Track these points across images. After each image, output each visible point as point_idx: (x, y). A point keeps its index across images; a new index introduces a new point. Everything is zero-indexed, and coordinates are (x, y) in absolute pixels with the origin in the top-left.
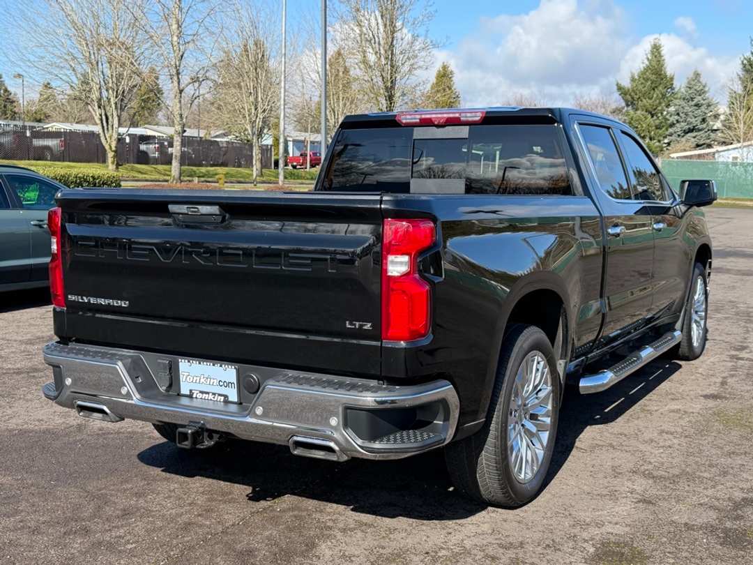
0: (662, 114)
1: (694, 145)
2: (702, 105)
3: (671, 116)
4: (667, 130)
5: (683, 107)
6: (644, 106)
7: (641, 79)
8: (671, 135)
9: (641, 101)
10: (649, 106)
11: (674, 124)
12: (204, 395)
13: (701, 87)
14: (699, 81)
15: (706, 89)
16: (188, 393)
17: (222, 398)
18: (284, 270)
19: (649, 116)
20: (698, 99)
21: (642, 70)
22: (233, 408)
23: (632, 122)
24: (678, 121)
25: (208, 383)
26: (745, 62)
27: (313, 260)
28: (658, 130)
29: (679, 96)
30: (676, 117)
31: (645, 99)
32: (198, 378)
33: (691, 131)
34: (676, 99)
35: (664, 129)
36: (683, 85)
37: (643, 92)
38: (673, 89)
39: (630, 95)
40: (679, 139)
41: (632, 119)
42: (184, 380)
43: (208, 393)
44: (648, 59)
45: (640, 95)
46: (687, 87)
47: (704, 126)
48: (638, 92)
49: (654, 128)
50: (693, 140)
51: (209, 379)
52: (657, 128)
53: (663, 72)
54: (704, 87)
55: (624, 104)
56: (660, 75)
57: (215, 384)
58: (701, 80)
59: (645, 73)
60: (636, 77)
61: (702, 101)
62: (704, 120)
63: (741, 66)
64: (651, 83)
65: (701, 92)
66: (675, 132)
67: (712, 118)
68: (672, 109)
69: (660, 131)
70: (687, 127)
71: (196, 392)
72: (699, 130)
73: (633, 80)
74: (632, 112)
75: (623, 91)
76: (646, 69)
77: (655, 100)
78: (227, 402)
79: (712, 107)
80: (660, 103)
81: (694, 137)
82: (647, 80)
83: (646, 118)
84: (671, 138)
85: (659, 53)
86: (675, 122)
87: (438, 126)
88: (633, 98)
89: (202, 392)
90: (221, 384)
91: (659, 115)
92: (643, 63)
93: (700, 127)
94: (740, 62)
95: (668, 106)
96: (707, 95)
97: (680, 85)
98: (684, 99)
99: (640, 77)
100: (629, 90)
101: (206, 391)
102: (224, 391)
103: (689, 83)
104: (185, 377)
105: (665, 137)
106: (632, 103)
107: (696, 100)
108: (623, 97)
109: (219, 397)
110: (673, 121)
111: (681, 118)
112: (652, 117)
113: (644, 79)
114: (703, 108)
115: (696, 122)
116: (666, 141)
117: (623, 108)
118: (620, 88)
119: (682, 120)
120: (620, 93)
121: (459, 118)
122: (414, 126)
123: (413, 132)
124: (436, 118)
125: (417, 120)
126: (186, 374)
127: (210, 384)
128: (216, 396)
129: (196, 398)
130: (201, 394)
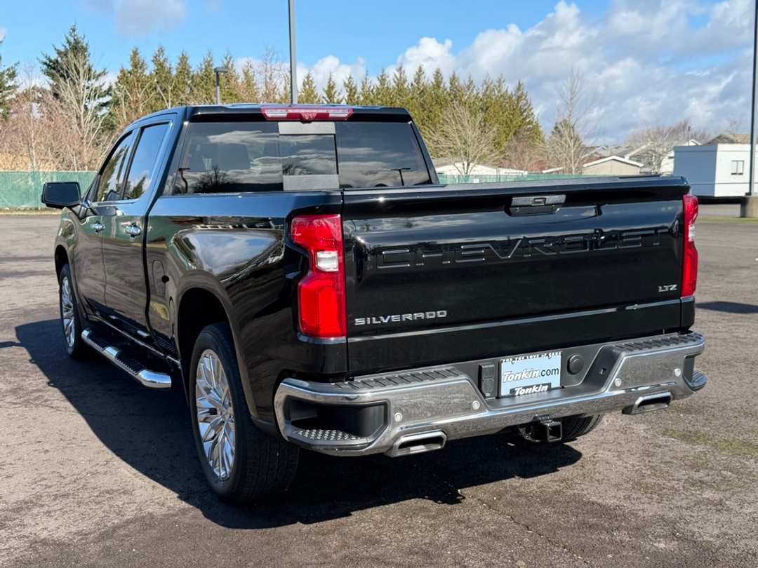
12: (528, 389)
16: (509, 393)
17: (547, 387)
18: (620, 249)
22: (556, 394)
27: (643, 236)
32: (520, 375)
42: (505, 380)
43: (532, 387)
51: (531, 373)
57: (537, 375)
71: (519, 389)
78: (550, 389)
87: (306, 121)
89: (525, 388)
90: (544, 373)
101: (528, 385)
102: (546, 379)
104: (506, 377)
109: (544, 387)
121: (328, 114)
122: (278, 121)
123: (278, 126)
124: (306, 113)
125: (284, 114)
126: (508, 373)
127: (531, 377)
128: (540, 387)
129: (519, 395)
130: (524, 390)
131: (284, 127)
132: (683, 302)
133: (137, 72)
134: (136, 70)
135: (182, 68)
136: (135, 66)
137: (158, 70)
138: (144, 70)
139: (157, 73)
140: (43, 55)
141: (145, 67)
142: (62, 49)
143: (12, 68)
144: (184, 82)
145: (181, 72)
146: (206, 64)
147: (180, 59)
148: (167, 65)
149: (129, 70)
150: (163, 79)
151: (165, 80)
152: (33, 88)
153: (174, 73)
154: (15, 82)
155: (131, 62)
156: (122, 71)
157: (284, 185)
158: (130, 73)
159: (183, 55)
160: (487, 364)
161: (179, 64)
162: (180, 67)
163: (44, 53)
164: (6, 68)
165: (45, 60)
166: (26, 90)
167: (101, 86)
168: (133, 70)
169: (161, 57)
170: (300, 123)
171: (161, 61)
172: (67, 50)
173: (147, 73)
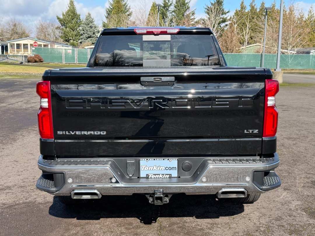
0: (77, 30)
1: (91, 43)
2: (93, 27)
3: (80, 31)
4: (80, 37)
5: (85, 28)
6: (70, 26)
7: (67, 15)
8: (82, 39)
9: (68, 24)
10: (71, 27)
11: (82, 34)
12: (156, 176)
13: (92, 20)
14: (90, 17)
15: (94, 20)
16: (145, 176)
18: (213, 108)
19: (72, 31)
20: (91, 24)
21: (67, 11)
22: (175, 180)
23: (65, 33)
24: (84, 33)
25: (158, 169)
26: (107, 10)
28: (76, 37)
29: (83, 22)
30: (83, 32)
31: (70, 23)
32: (152, 168)
33: (90, 37)
34: (82, 24)
35: (78, 36)
36: (84, 18)
37: (69, 21)
38: (80, 20)
39: (63, 21)
40: (85, 41)
41: (65, 32)
42: (143, 169)
43: (159, 175)
44: (69, 7)
45: (67, 21)
46: (86, 19)
47: (94, 35)
48: (66, 20)
49: (74, 36)
50: (90, 41)
51: (159, 167)
52: (76, 36)
53: (75, 13)
54: (93, 19)
55: (61, 25)
56: (74, 14)
57: (163, 169)
58: (91, 17)
59: (68, 13)
60: (65, 14)
61: (92, 25)
62: (94, 33)
63: (106, 12)
64: (71, 17)
65: (92, 22)
66: (83, 38)
67: (97, 32)
68: (81, 28)
69: (77, 37)
70: (88, 36)
71: (151, 175)
72: (93, 37)
73: (63, 15)
74: (65, 29)
75: (60, 19)
76: (69, 11)
77: (74, 24)
78: (170, 177)
79: (96, 28)
80: (76, 25)
81: (91, 40)
82: (69, 15)
83: (71, 32)
84: (81, 40)
85: (73, 4)
86: (83, 34)
87: (155, 35)
88: (64, 23)
89: (155, 175)
91: (76, 30)
92: (67, 8)
93: (93, 36)
94: (105, 10)
95: (79, 27)
96: (94, 23)
97: (83, 18)
98: (85, 24)
99: (66, 14)
100: (62, 19)
101: (157, 173)
102: (168, 172)
103: (86, 17)
104: (143, 168)
105: (79, 40)
106: (64, 25)
107: (90, 25)
108: (60, 22)
109: (166, 176)
110: (82, 33)
111: (85, 32)
112: (73, 31)
113: (68, 15)
114: (93, 28)
115: (91, 34)
116: (80, 41)
117: (61, 27)
118: (58, 18)
119: (85, 33)
120: (58, 20)
121: (167, 31)
122: (143, 35)
123: (142, 37)
124: (155, 31)
125: (145, 31)
126: (144, 166)
127: (159, 170)
128: (164, 176)
129: (151, 178)
130: (154, 176)
131: (146, 38)
132: (263, 139)
133: (242, 11)
134: (242, 10)
135: (262, 8)
136: (242, 8)
137: (251, 9)
138: (245, 10)
139: (251, 11)
140: (206, 5)
141: (246, 8)
142: (213, 3)
143: (194, 11)
144: (262, 14)
145: (261, 10)
146: (273, 6)
147: (261, 4)
148: (255, 7)
149: (239, 10)
150: (253, 13)
151: (254, 14)
152: (201, 19)
153: (258, 10)
154: (194, 17)
155: (241, 7)
156: (236, 11)
157: (143, 64)
158: (239, 11)
159: (263, 2)
160: (131, 161)
161: (261, 6)
162: (261, 8)
163: (206, 4)
164: (191, 11)
165: (206, 7)
166: (198, 20)
167: (227, 17)
168: (241, 10)
169: (253, 4)
170: (153, 35)
171: (253, 5)
172: (215, 3)
173: (247, 11)
